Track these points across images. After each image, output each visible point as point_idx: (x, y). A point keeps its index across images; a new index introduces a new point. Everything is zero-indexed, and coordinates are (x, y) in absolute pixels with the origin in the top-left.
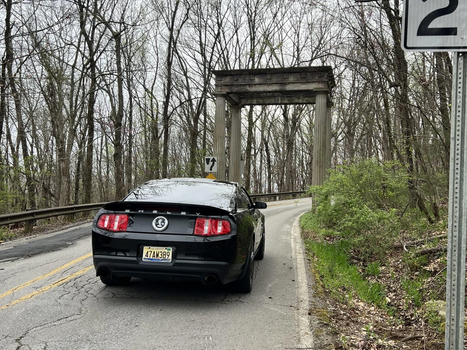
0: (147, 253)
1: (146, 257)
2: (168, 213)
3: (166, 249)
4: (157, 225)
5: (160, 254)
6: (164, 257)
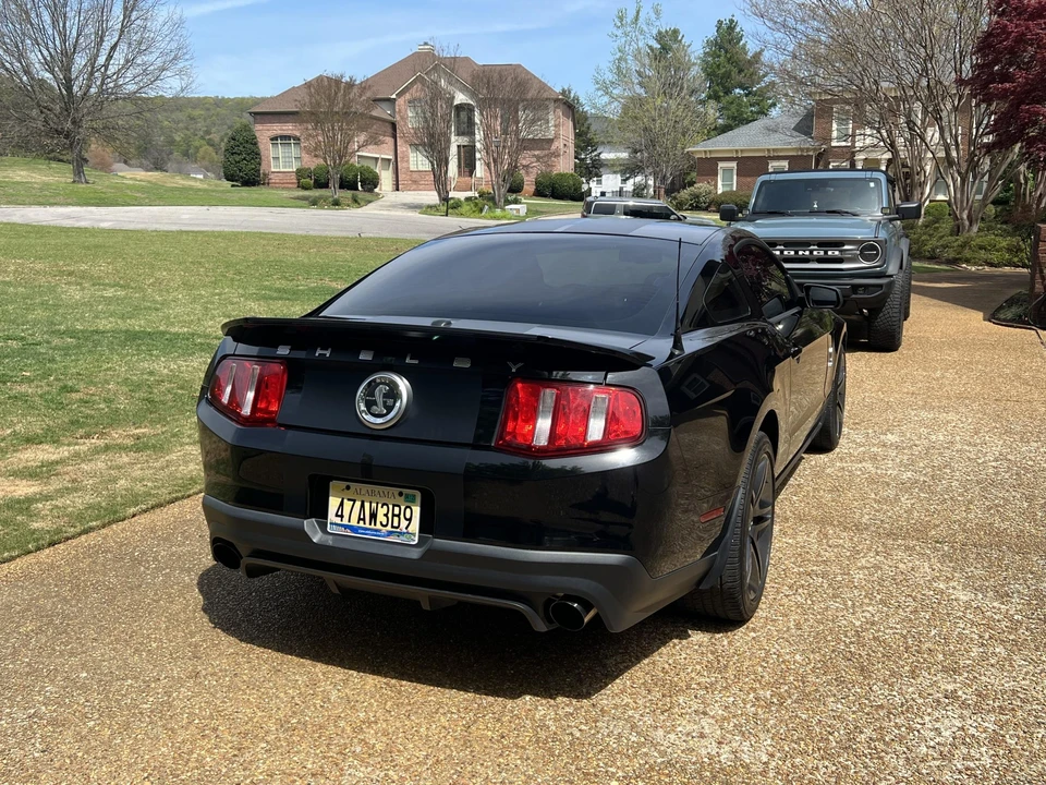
0: (342, 504)
1: (338, 520)
2: (409, 360)
3: (401, 494)
4: (369, 405)
5: (381, 512)
6: (396, 524)
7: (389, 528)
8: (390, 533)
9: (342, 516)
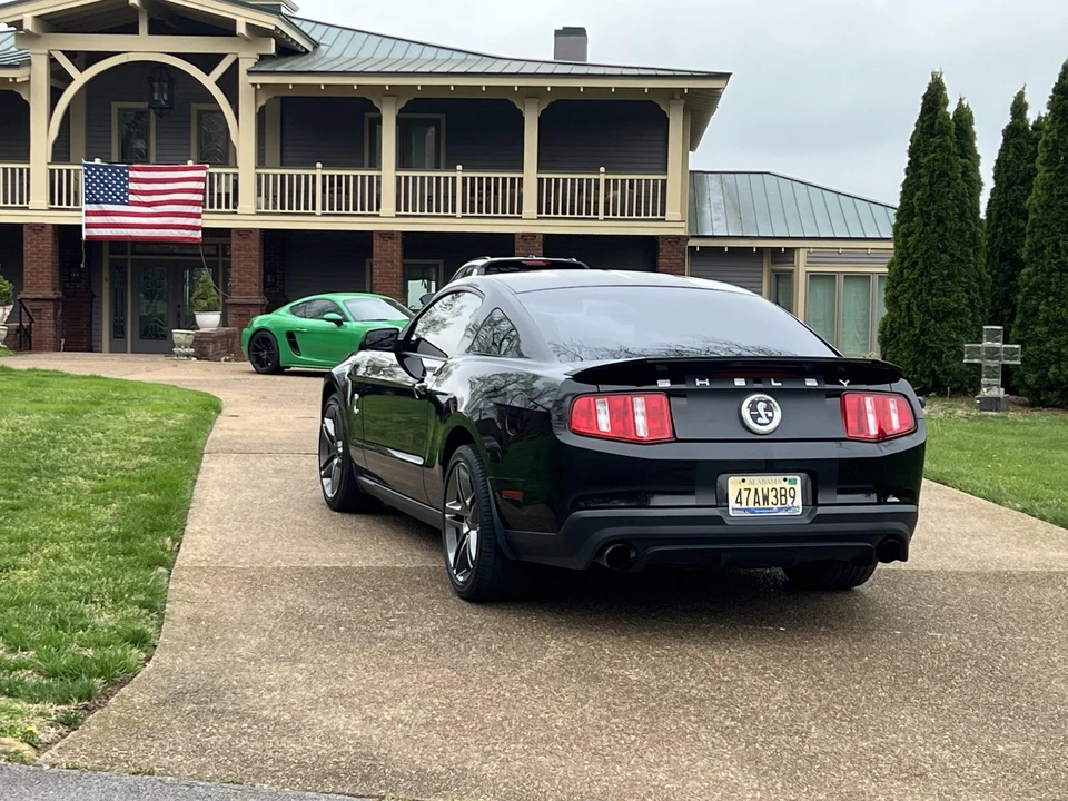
0: (740, 494)
1: (738, 506)
2: (773, 383)
3: (785, 480)
4: (755, 418)
5: (772, 495)
6: (784, 502)
7: (779, 505)
8: (779, 510)
9: (741, 503)
